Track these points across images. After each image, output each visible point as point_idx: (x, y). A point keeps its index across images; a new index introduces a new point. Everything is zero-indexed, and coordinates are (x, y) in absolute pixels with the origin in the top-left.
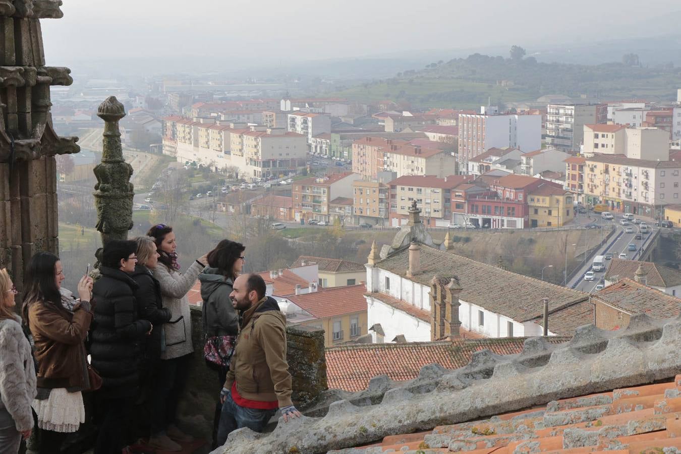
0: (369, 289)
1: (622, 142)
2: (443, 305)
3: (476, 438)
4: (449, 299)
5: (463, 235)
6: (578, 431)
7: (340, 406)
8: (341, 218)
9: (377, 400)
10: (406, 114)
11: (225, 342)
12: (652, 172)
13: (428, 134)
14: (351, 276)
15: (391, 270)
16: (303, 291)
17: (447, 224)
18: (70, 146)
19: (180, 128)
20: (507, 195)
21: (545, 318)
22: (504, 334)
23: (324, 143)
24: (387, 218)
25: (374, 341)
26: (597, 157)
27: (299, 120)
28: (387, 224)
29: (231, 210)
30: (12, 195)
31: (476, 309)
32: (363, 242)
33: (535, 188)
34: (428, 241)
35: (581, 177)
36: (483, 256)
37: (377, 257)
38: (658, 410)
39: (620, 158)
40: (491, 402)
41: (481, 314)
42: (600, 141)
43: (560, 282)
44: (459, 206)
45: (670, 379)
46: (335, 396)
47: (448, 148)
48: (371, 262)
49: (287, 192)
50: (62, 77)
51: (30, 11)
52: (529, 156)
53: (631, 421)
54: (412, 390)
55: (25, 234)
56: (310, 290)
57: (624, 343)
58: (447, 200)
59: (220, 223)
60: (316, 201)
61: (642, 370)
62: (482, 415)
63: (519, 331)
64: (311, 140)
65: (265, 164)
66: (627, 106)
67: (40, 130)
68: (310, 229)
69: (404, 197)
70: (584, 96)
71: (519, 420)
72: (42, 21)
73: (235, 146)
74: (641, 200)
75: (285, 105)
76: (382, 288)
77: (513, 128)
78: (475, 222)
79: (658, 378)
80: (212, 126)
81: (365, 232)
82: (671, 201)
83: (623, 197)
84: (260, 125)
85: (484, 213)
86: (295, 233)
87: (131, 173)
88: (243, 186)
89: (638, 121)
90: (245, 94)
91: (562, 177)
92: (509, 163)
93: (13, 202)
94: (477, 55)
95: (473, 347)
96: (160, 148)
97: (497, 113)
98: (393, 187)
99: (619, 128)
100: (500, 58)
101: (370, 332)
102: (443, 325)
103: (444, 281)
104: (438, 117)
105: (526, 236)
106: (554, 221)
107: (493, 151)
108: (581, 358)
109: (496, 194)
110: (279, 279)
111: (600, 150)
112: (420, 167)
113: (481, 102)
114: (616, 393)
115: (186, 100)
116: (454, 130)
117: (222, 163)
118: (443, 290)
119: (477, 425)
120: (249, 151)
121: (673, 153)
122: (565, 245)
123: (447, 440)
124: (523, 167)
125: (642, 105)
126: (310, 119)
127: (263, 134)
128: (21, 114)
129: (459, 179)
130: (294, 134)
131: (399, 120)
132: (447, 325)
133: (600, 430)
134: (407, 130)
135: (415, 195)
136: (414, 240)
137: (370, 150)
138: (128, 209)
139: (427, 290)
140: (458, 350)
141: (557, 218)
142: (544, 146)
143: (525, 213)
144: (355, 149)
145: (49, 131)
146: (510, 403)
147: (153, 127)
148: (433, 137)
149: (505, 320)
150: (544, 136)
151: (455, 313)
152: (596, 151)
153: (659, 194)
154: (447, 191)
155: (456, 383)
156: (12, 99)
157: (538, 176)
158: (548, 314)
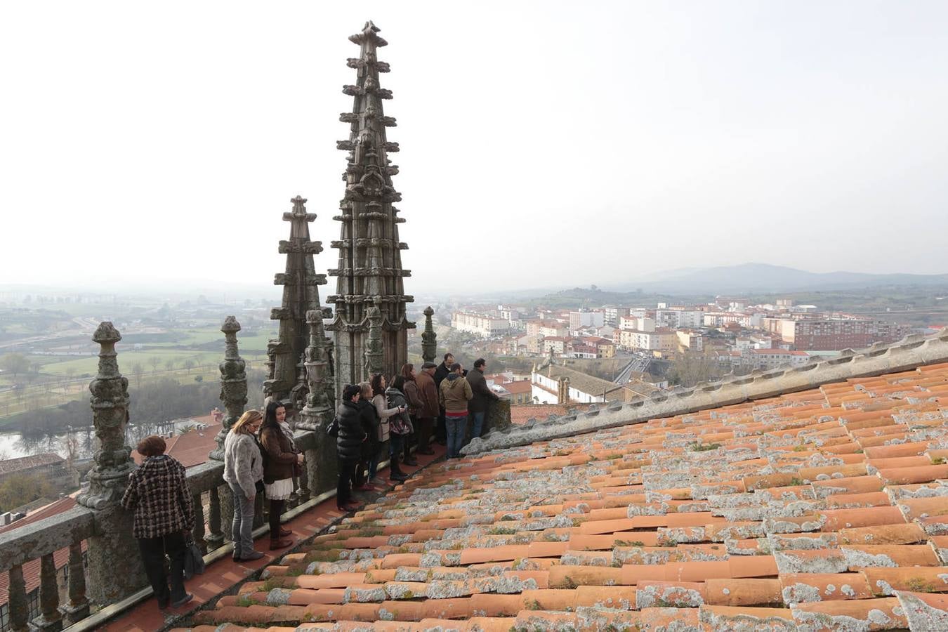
0: (533, 382)
1: (636, 324)
2: (563, 389)
3: (569, 444)
4: (565, 387)
5: (571, 360)
6: (609, 442)
7: (516, 430)
8: (522, 353)
9: (530, 428)
10: (549, 311)
11: (400, 423)
12: (648, 336)
13: (557, 319)
14: (526, 377)
15: (542, 374)
16: (506, 382)
17: (565, 356)
18: (413, 326)
19: (458, 316)
20: (590, 345)
21: (604, 395)
22: (588, 401)
23: (516, 323)
24: (541, 353)
25: (535, 403)
26: (626, 330)
27: (506, 313)
28: (541, 356)
29: (478, 349)
30: (391, 344)
31: (576, 391)
32: (531, 363)
33: (601, 342)
34: (557, 363)
35: (620, 338)
36: (579, 369)
37: (536, 369)
38: (640, 434)
39: (636, 331)
40: (575, 429)
41: (578, 393)
42: (627, 323)
43: (611, 380)
44: (570, 349)
45: (646, 422)
46: (514, 425)
47: (566, 325)
48: (534, 371)
49: (500, 342)
50: (410, 299)
51: (399, 275)
52: (598, 329)
53: (629, 438)
54: (544, 424)
55: (395, 359)
56: (509, 382)
57: (629, 407)
58: (565, 346)
59: (474, 354)
60: (512, 346)
61: (635, 418)
62: (572, 435)
63: (594, 400)
64: (510, 322)
65: (492, 331)
66: (638, 309)
67: (401, 320)
68: (509, 358)
69: (548, 345)
70: (621, 305)
71: (586, 437)
72: (403, 278)
73: (480, 324)
74: (644, 347)
75: (500, 308)
76: (538, 382)
77: (592, 318)
78: (577, 355)
79: (642, 421)
80: (471, 316)
81: (532, 358)
82: (655, 348)
83: (637, 346)
84: (490, 315)
85: (580, 352)
86: (503, 358)
87: (436, 336)
88: (483, 339)
89: (642, 316)
90: (484, 303)
91: (612, 337)
92: (590, 332)
93: (390, 346)
94: (578, 288)
95: (573, 407)
96: (450, 324)
97: (586, 312)
98: (543, 341)
99: (635, 318)
100: (586, 290)
101: (533, 399)
102: (562, 397)
103: (563, 379)
104: (562, 312)
105: (597, 361)
106: (609, 356)
107: (584, 327)
108: (612, 413)
109: (585, 344)
110: (497, 377)
111: (627, 327)
112: (554, 333)
113: (579, 307)
114: (625, 427)
115: (461, 305)
116: (568, 318)
117: (474, 330)
118: (563, 383)
119: (569, 439)
120: (486, 326)
121: (656, 329)
122: (613, 365)
123: (557, 445)
124: (596, 333)
125: (644, 309)
126: (510, 313)
127: (491, 319)
128: (395, 313)
129: (570, 338)
130: (504, 319)
131: (546, 314)
132: (564, 397)
133: (617, 442)
134: (549, 318)
135: (552, 344)
136: (551, 362)
137: (534, 326)
138: (434, 349)
139: (557, 383)
140: (569, 407)
141: (610, 354)
142: (604, 325)
143: (597, 352)
144: (528, 325)
145: (405, 319)
146: (583, 430)
147: (448, 316)
148: (560, 321)
149: (588, 395)
150: (605, 321)
151: (567, 392)
152: (626, 327)
153: (651, 346)
154: (565, 343)
155: (562, 422)
156: (392, 307)
157: (602, 337)
158: (605, 393)
